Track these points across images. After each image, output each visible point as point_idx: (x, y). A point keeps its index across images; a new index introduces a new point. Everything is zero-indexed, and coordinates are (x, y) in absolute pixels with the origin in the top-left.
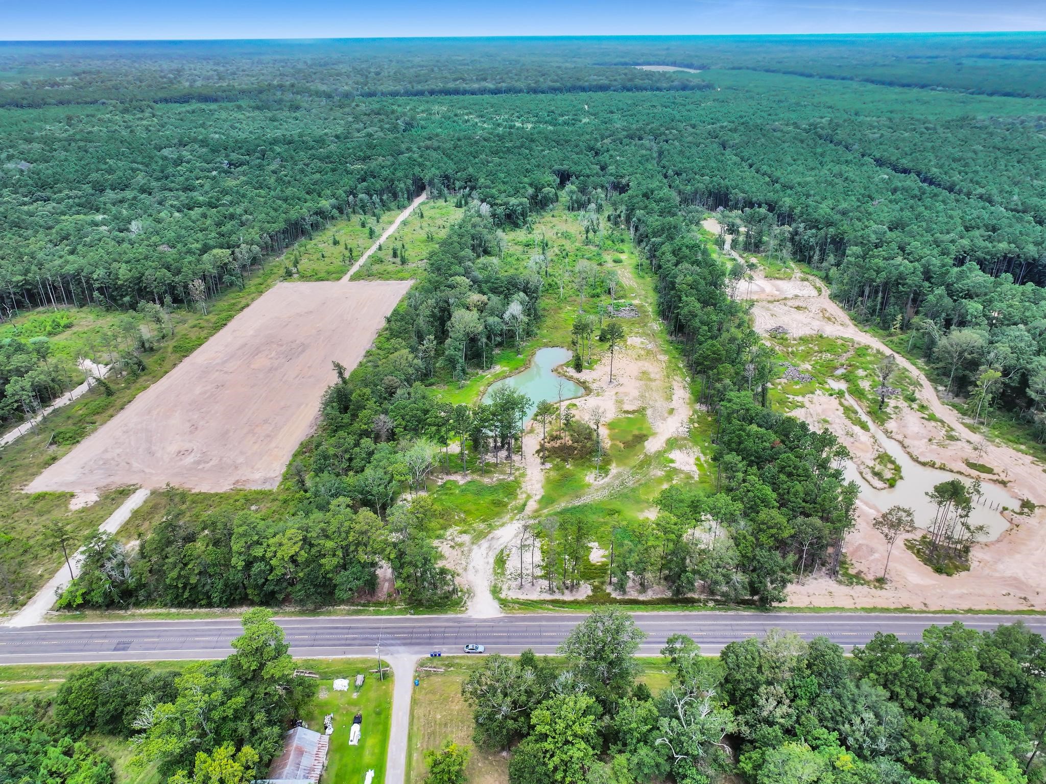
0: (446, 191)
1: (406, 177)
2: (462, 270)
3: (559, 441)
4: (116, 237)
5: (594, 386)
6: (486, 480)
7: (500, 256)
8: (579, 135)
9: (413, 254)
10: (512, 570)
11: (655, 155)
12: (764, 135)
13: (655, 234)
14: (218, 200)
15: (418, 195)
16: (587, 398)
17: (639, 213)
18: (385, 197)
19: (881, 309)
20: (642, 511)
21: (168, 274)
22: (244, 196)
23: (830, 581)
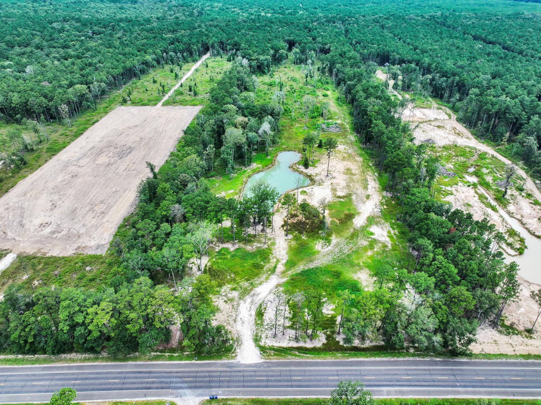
0: (221, 51)
1: (198, 42)
2: (231, 101)
3: (296, 218)
4: (16, 76)
5: (317, 178)
6: (249, 248)
7: (254, 91)
8: (299, 20)
9: (202, 89)
10: (268, 321)
11: (343, 32)
12: (405, 22)
13: (350, 79)
14: (83, 54)
15: (205, 54)
16: (313, 187)
17: (338, 66)
18: (185, 54)
19: (492, 129)
20: (355, 272)
21: (45, 100)
22: (99, 52)
23: (494, 331)
